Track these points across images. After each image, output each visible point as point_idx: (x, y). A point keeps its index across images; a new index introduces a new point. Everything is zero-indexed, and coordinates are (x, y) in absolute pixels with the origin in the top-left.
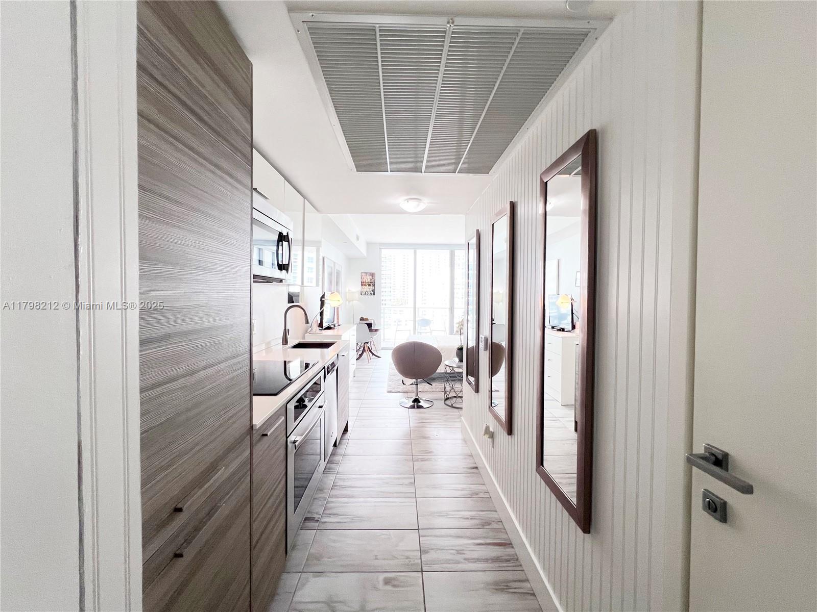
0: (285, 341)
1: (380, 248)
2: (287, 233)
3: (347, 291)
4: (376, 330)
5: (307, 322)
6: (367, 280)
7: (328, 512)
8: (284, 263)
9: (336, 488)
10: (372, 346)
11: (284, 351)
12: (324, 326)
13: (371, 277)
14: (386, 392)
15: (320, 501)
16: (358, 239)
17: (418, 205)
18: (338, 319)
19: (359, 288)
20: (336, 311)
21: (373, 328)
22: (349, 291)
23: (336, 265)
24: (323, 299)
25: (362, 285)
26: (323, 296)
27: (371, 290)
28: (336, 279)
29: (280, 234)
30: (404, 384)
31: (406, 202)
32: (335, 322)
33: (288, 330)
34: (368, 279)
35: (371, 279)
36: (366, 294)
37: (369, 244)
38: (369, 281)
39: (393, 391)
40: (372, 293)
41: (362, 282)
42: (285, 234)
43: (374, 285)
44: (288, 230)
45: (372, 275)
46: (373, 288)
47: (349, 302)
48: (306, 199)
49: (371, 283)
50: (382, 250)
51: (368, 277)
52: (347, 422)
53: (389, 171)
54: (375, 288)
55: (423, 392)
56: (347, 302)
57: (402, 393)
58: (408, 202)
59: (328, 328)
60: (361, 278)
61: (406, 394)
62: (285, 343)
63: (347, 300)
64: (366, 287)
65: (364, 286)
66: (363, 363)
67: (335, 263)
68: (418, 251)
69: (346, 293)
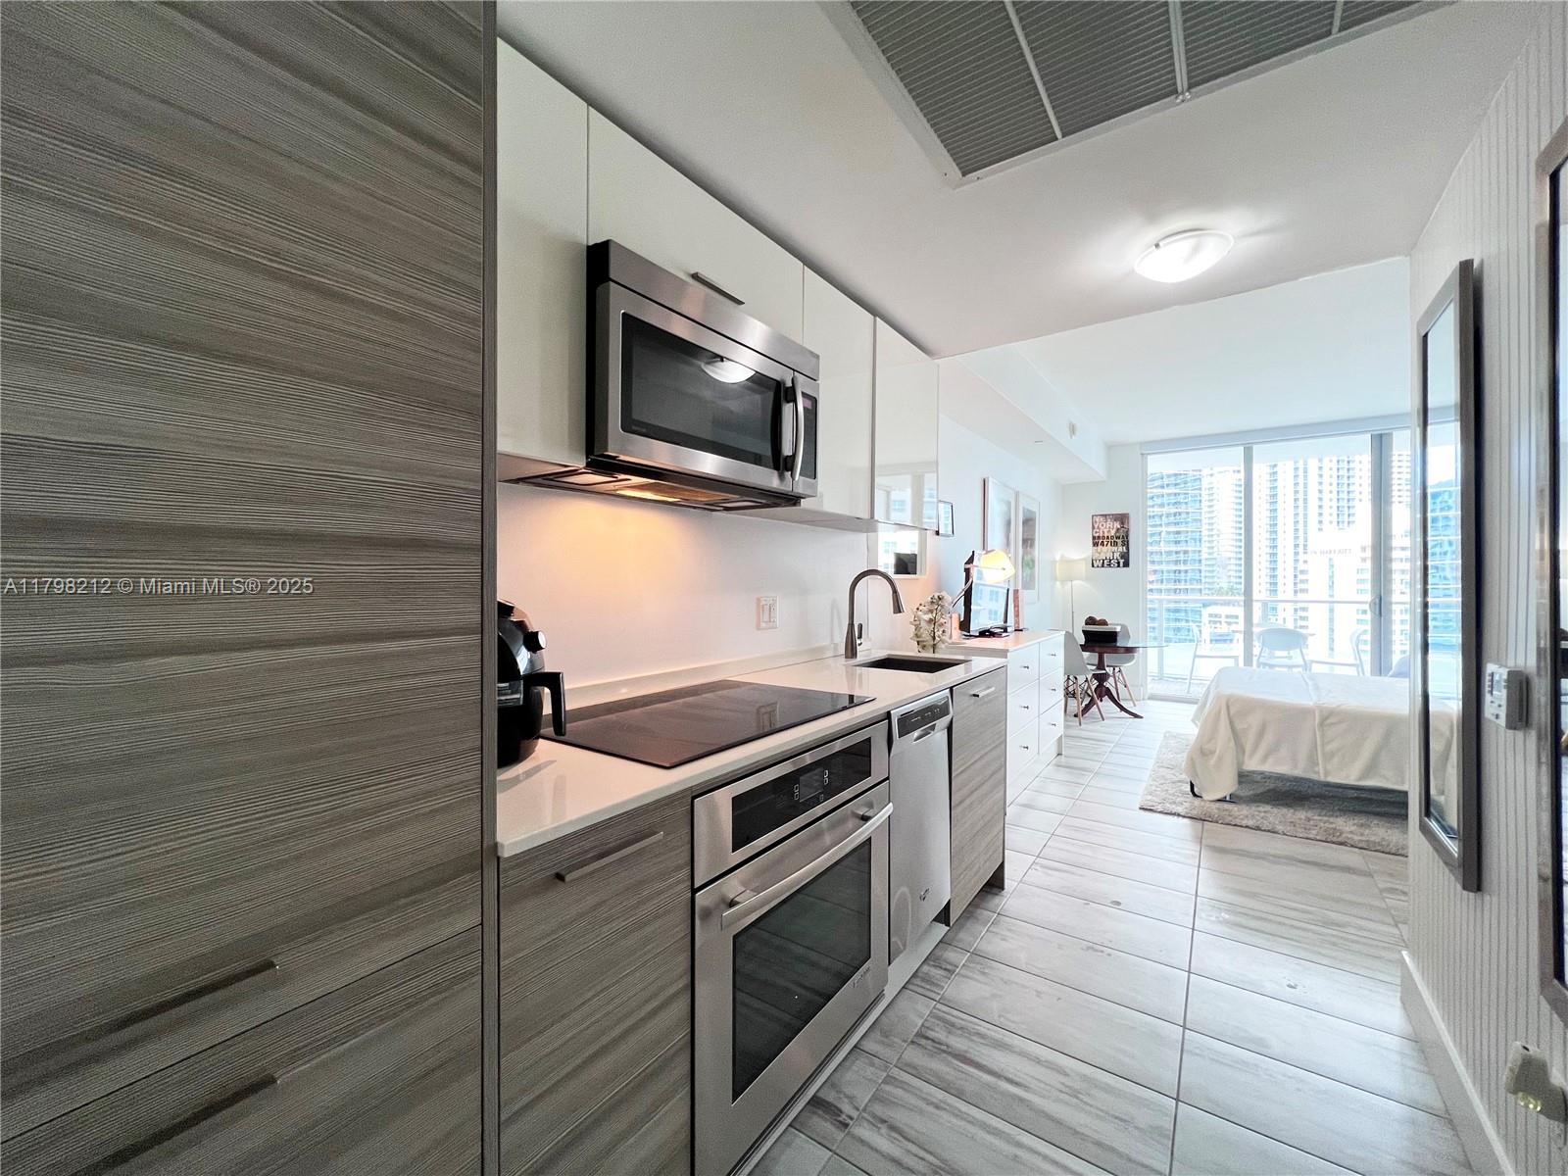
0: (851, 651)
1: (1142, 454)
2: (794, 382)
3: (1058, 558)
4: (1130, 650)
5: (898, 609)
6: (1109, 532)
7: (879, 1109)
8: (785, 452)
9: (923, 1042)
10: (1120, 687)
11: (849, 671)
12: (973, 628)
13: (1117, 525)
14: (1137, 807)
15: (872, 1065)
16: (1073, 429)
17: (1196, 249)
18: (1017, 615)
19: (1088, 551)
20: (1013, 598)
21: (1118, 644)
22: (1062, 557)
23: (1021, 498)
24: (968, 566)
25: (1095, 544)
26: (971, 560)
27: (1117, 555)
28: (1022, 532)
30: (1195, 795)
31: (1152, 246)
32: (1010, 623)
33: (861, 626)
34: (1110, 528)
35: (1118, 530)
36: (1107, 563)
37: (1112, 448)
38: (1113, 533)
39: (1160, 808)
40: (1122, 561)
41: (1094, 538)
42: (788, 384)
43: (1126, 543)
45: (1122, 519)
46: (1125, 550)
47: (1063, 582)
48: (880, 318)
49: (1118, 538)
50: (1149, 457)
51: (1109, 523)
52: (1002, 866)
53: (1059, 134)
54: (1128, 549)
55: (1258, 828)
56: (1058, 583)
57: (1186, 821)
58: (1157, 246)
59: (985, 634)
60: (1093, 528)
61: (1199, 824)
62: (850, 654)
63: (1056, 579)
64: (1105, 549)
65: (1100, 547)
66: (1090, 728)
67: (1017, 494)
68: (1255, 447)
69: (1054, 562)
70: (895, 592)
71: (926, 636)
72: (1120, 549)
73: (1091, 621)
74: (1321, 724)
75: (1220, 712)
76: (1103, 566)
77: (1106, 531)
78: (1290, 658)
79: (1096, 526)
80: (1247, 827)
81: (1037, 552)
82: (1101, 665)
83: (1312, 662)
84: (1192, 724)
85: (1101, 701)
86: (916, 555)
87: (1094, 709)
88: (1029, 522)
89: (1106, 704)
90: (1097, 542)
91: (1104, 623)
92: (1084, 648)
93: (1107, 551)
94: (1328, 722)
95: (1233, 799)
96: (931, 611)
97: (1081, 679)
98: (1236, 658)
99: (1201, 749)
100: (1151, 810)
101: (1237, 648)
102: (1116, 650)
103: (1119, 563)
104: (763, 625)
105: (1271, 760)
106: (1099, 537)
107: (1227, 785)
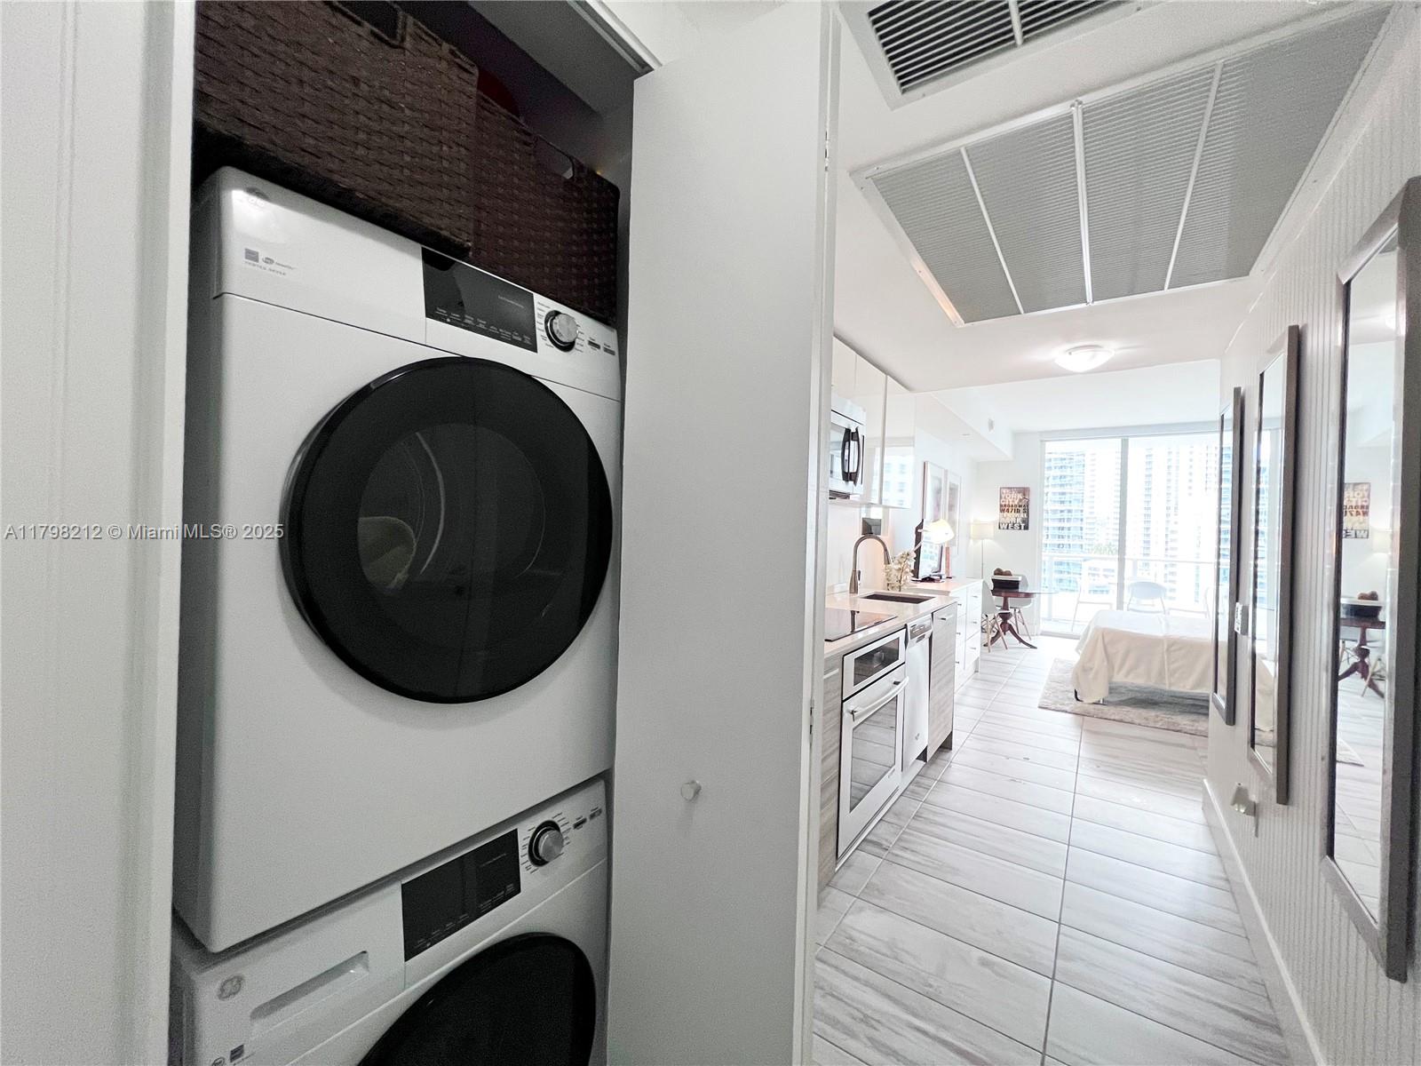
0: (854, 588)
1: (1042, 441)
2: (857, 429)
3: (972, 521)
4: (1028, 595)
5: (888, 561)
6: (1014, 501)
7: (903, 844)
8: (851, 471)
9: (919, 819)
10: (1020, 624)
11: (853, 602)
12: (920, 576)
13: (1020, 496)
14: (1036, 705)
15: (893, 827)
16: (991, 425)
17: (1094, 357)
18: (948, 567)
19: (995, 516)
20: (944, 552)
21: (1020, 590)
22: (975, 520)
23: (949, 476)
24: (919, 531)
25: (1002, 511)
26: (921, 526)
27: (1019, 520)
28: (947, 500)
29: (848, 431)
30: (1078, 700)
31: (1067, 353)
32: (943, 572)
33: (860, 572)
34: (1014, 499)
35: (1020, 500)
36: (1011, 526)
37: (1018, 436)
38: (1017, 502)
39: (1052, 707)
40: (1023, 525)
41: (1001, 506)
42: (853, 430)
43: (1027, 511)
44: (858, 425)
45: (1024, 491)
46: (1026, 517)
47: (975, 540)
48: (890, 376)
49: (1020, 506)
50: (1047, 443)
51: (1014, 495)
52: (951, 736)
53: (1022, 311)
54: (1028, 515)
55: (1121, 721)
56: (971, 541)
57: (1071, 715)
58: (1070, 353)
59: (929, 579)
60: (1001, 498)
61: (1080, 718)
62: (853, 591)
63: (970, 538)
64: (1009, 514)
65: (1006, 513)
66: (997, 654)
67: (946, 471)
68: (1130, 439)
69: (969, 524)
70: (886, 550)
71: (894, 581)
72: (1022, 515)
73: (999, 572)
74: (1168, 650)
75: (1097, 641)
76: (1008, 529)
77: (1011, 500)
78: (1153, 605)
79: (1003, 496)
80: (1114, 720)
82: (1005, 606)
83: (1170, 609)
85: (1005, 634)
87: (1000, 640)
88: (953, 493)
89: (1009, 637)
90: (1003, 508)
91: (1008, 574)
92: (994, 592)
93: (1011, 517)
94: (1173, 648)
95: (1105, 703)
96: (900, 563)
97: (991, 617)
98: (1110, 604)
99: (1083, 667)
100: (1046, 708)
101: (1112, 597)
102: (1018, 595)
103: (1020, 526)
105: (1131, 676)
106: (1005, 505)
107: (1100, 693)
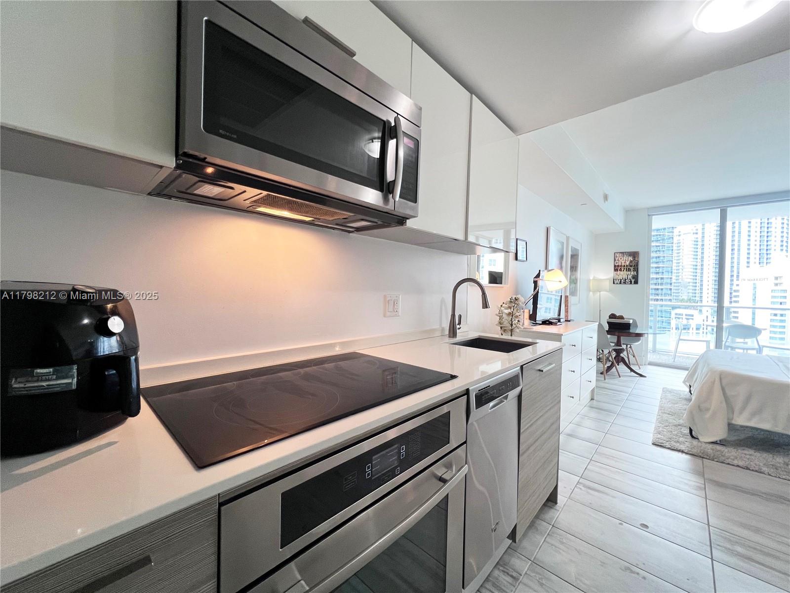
0: (453, 332)
1: (649, 215)
3: (591, 278)
4: (639, 335)
5: (485, 305)
6: (625, 262)
10: (631, 357)
11: (451, 348)
12: (538, 319)
13: (631, 258)
14: (650, 443)
16: (606, 197)
18: (567, 311)
19: (611, 274)
20: (564, 301)
21: (631, 331)
22: (594, 277)
23: (570, 241)
24: (537, 280)
25: (616, 270)
26: (538, 276)
27: (630, 277)
28: (572, 262)
30: (693, 437)
32: (562, 316)
33: (460, 317)
34: (626, 260)
35: (631, 262)
36: (623, 282)
37: (629, 212)
38: (628, 263)
39: (668, 445)
40: (633, 281)
41: (615, 266)
43: (636, 269)
44: (397, 116)
45: (635, 255)
46: (635, 274)
47: (594, 292)
48: (475, 95)
49: (631, 266)
50: (653, 217)
51: (626, 258)
52: (556, 488)
54: (637, 272)
55: (748, 469)
56: (591, 293)
57: (688, 457)
59: (546, 322)
60: (615, 260)
61: (699, 461)
62: (452, 335)
63: (590, 291)
64: (622, 273)
65: (619, 272)
66: (612, 382)
67: (568, 238)
68: (729, 209)
69: (589, 281)
70: (484, 294)
71: (506, 324)
72: (632, 273)
73: (613, 316)
75: (713, 383)
76: (620, 283)
77: (623, 262)
78: (748, 343)
79: (617, 259)
80: (738, 466)
81: (579, 274)
82: (618, 343)
84: (683, 384)
85: (618, 365)
86: (502, 273)
87: (614, 369)
88: (575, 257)
89: (622, 367)
90: (617, 268)
91: (621, 317)
92: (609, 332)
93: (623, 274)
95: (722, 443)
96: (510, 308)
97: (606, 351)
99: (699, 407)
100: (661, 446)
102: (630, 335)
103: (631, 282)
104: (388, 314)
105: (755, 419)
106: (618, 266)
107: (720, 433)
